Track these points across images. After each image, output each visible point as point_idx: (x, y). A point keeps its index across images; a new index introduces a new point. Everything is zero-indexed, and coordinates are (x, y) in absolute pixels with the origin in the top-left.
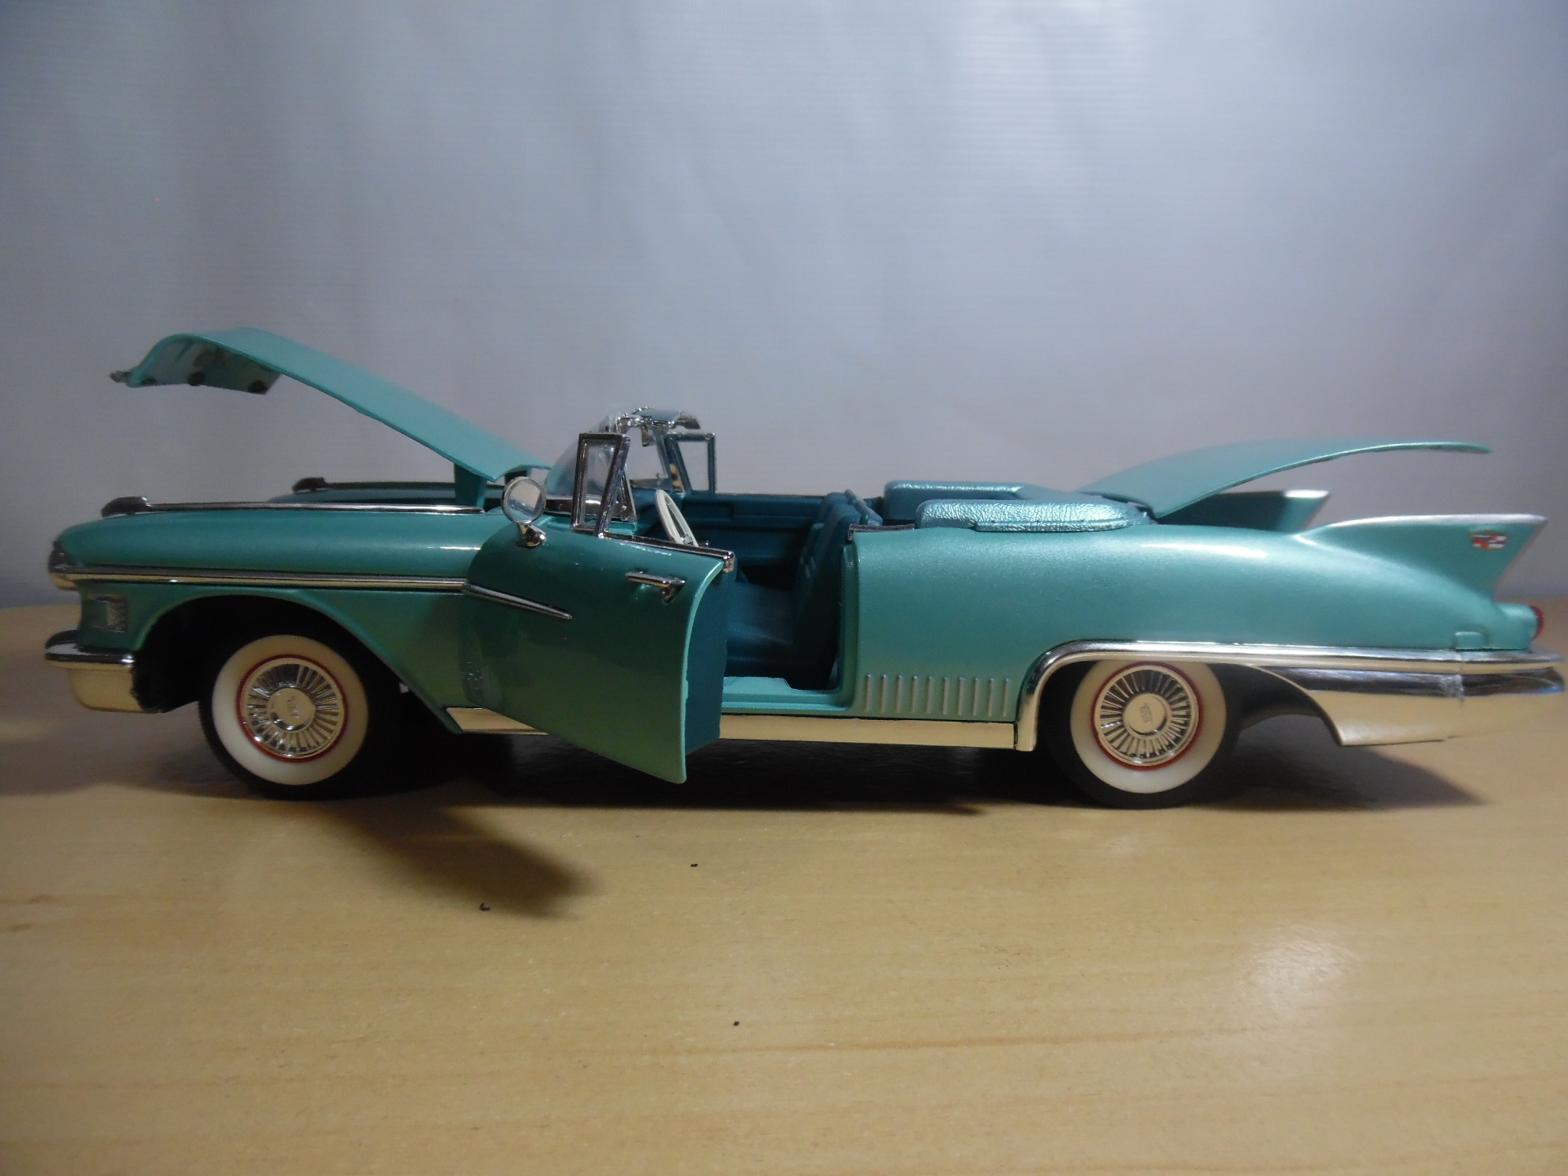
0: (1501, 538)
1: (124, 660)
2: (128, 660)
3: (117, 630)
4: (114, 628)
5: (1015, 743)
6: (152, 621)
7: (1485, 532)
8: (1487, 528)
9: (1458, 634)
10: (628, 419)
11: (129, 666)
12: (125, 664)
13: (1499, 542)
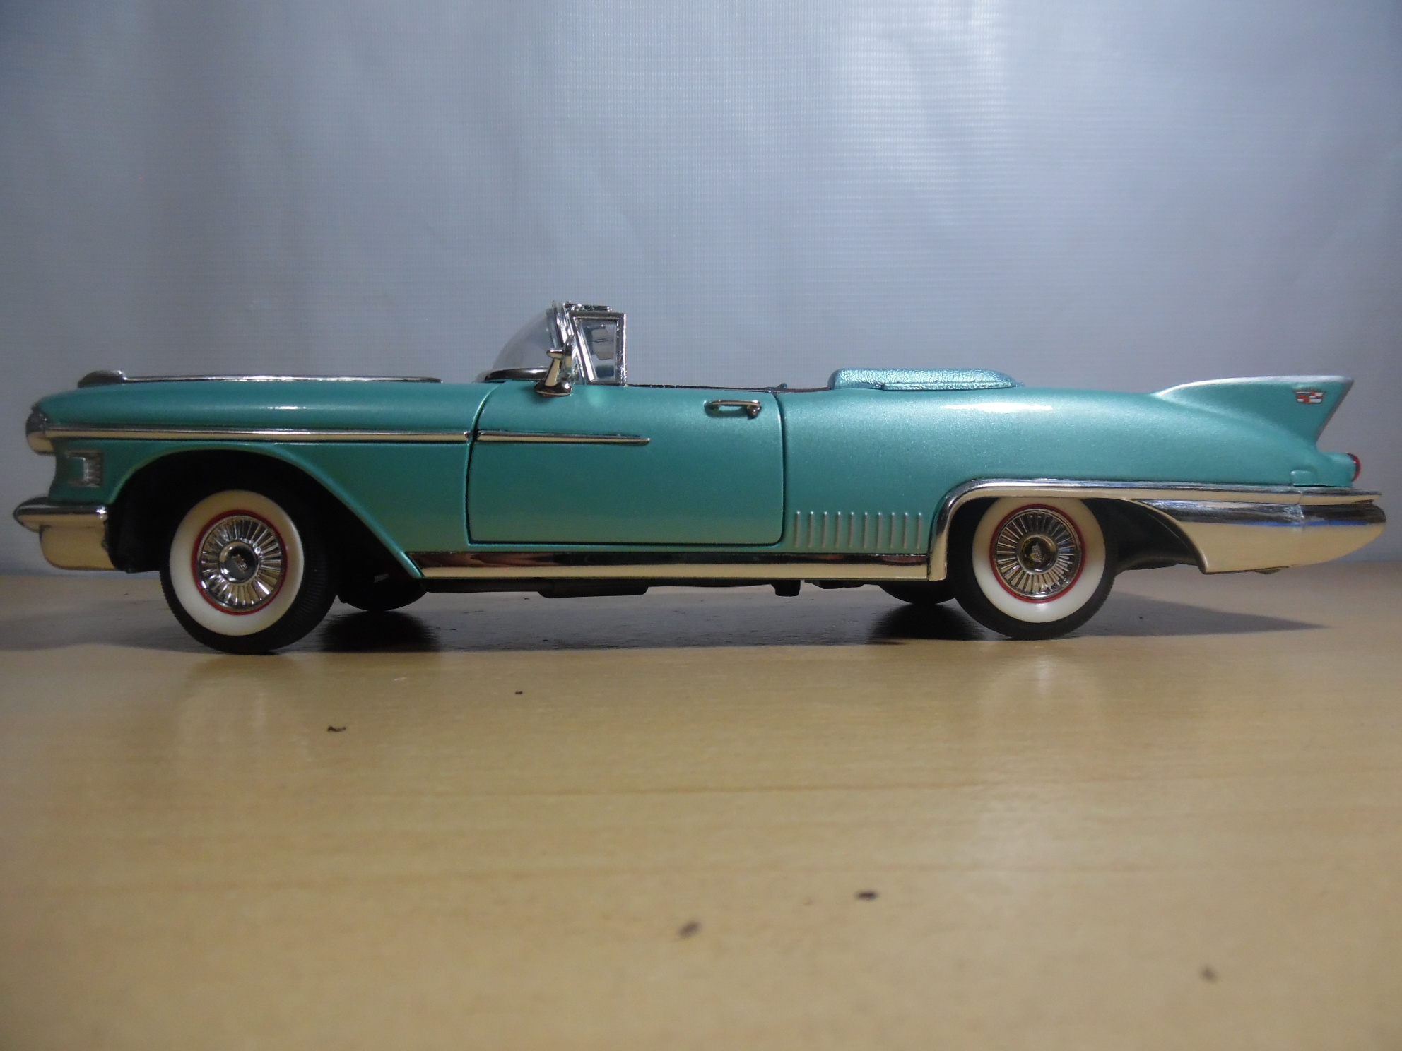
0: (1319, 394)
1: (98, 511)
2: (102, 511)
3: (92, 485)
4: (88, 484)
5: (928, 574)
6: (127, 475)
7: (1306, 390)
8: (1308, 386)
9: (1293, 472)
10: (571, 305)
11: (102, 517)
12: (99, 514)
13: (1317, 398)
